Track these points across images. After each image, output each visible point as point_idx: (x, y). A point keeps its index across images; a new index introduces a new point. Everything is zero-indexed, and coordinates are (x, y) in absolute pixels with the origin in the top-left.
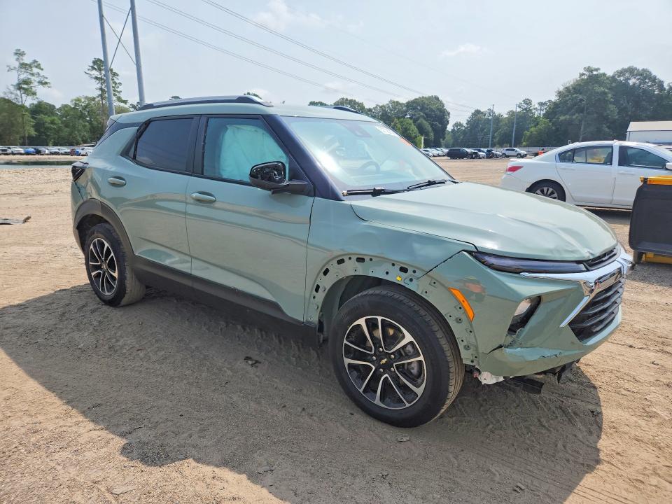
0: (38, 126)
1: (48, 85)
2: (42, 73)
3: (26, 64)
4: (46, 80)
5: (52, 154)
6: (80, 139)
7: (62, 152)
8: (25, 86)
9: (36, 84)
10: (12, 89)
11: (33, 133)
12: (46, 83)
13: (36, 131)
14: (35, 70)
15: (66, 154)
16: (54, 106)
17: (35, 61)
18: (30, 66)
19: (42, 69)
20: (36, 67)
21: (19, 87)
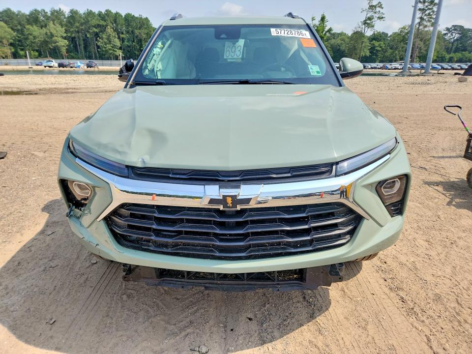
0: (372, 50)
1: (384, 19)
2: (381, 10)
3: (373, 6)
4: (383, 16)
5: (372, 68)
6: (398, 57)
7: (379, 67)
8: (368, 22)
9: (376, 19)
10: (360, 24)
11: (368, 54)
12: (383, 18)
13: (370, 53)
14: (378, 9)
15: (381, 68)
16: (387, 34)
17: (380, 3)
18: (375, 7)
19: (382, 8)
20: (379, 7)
21: (365, 23)
